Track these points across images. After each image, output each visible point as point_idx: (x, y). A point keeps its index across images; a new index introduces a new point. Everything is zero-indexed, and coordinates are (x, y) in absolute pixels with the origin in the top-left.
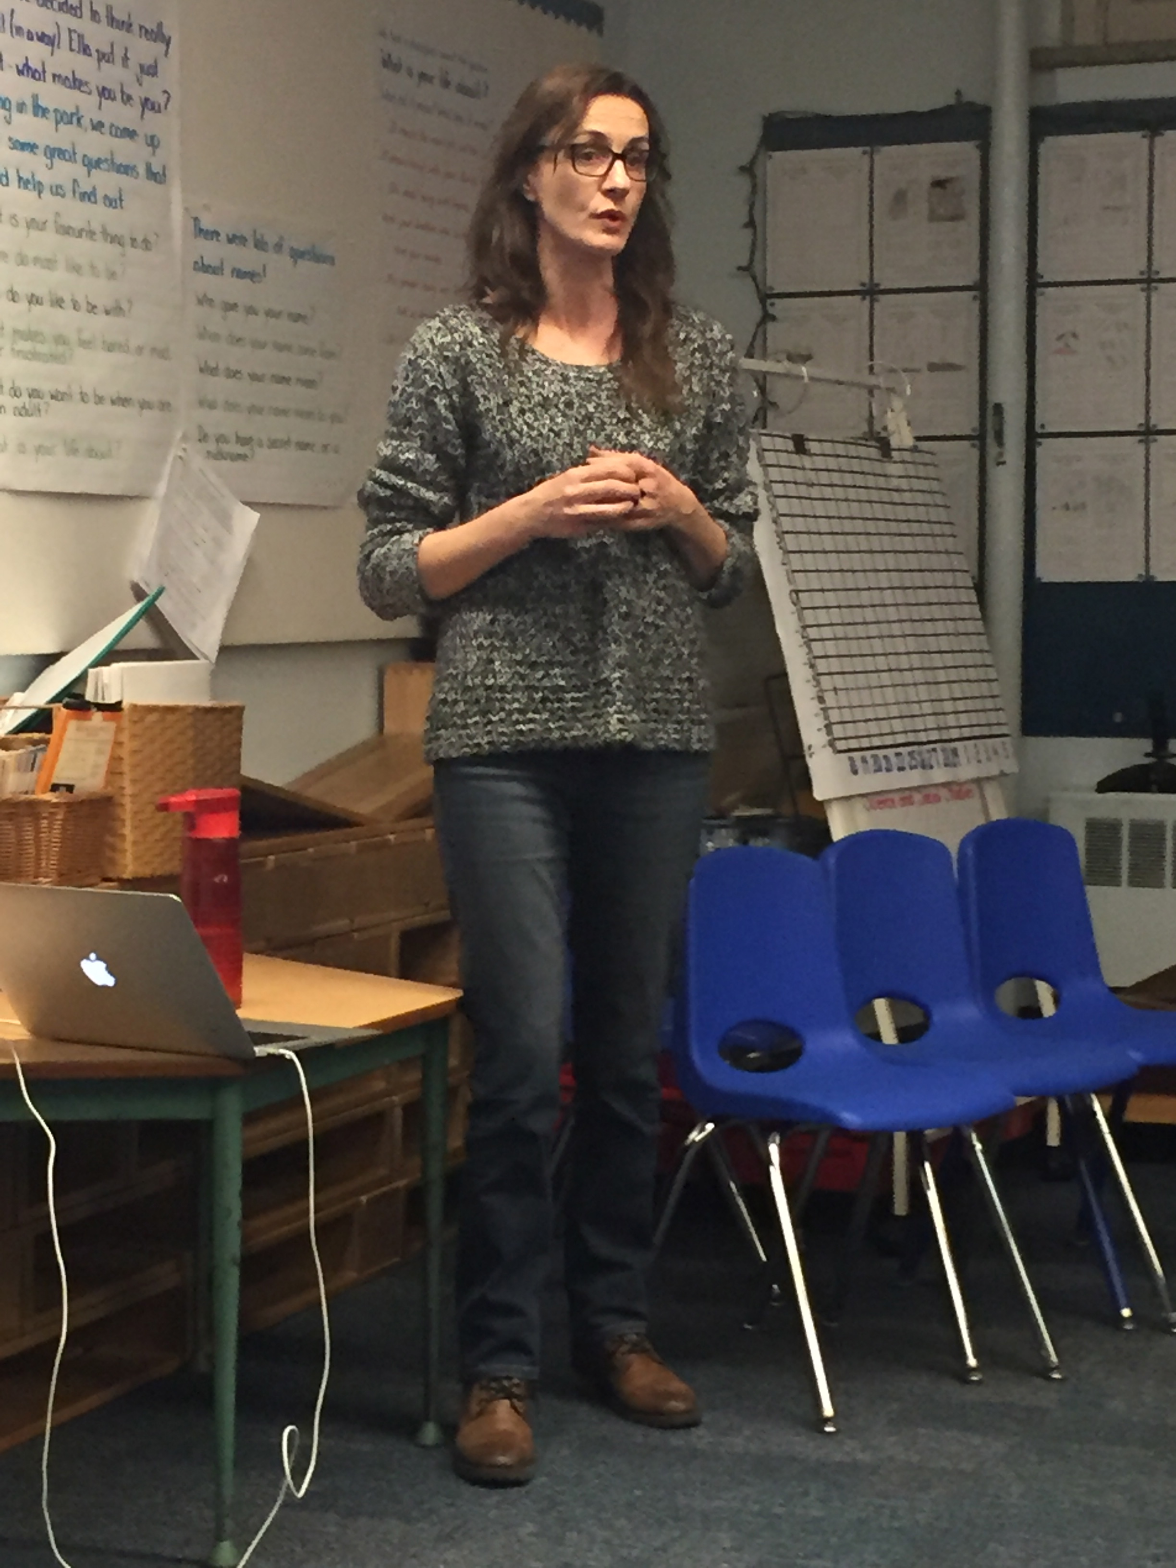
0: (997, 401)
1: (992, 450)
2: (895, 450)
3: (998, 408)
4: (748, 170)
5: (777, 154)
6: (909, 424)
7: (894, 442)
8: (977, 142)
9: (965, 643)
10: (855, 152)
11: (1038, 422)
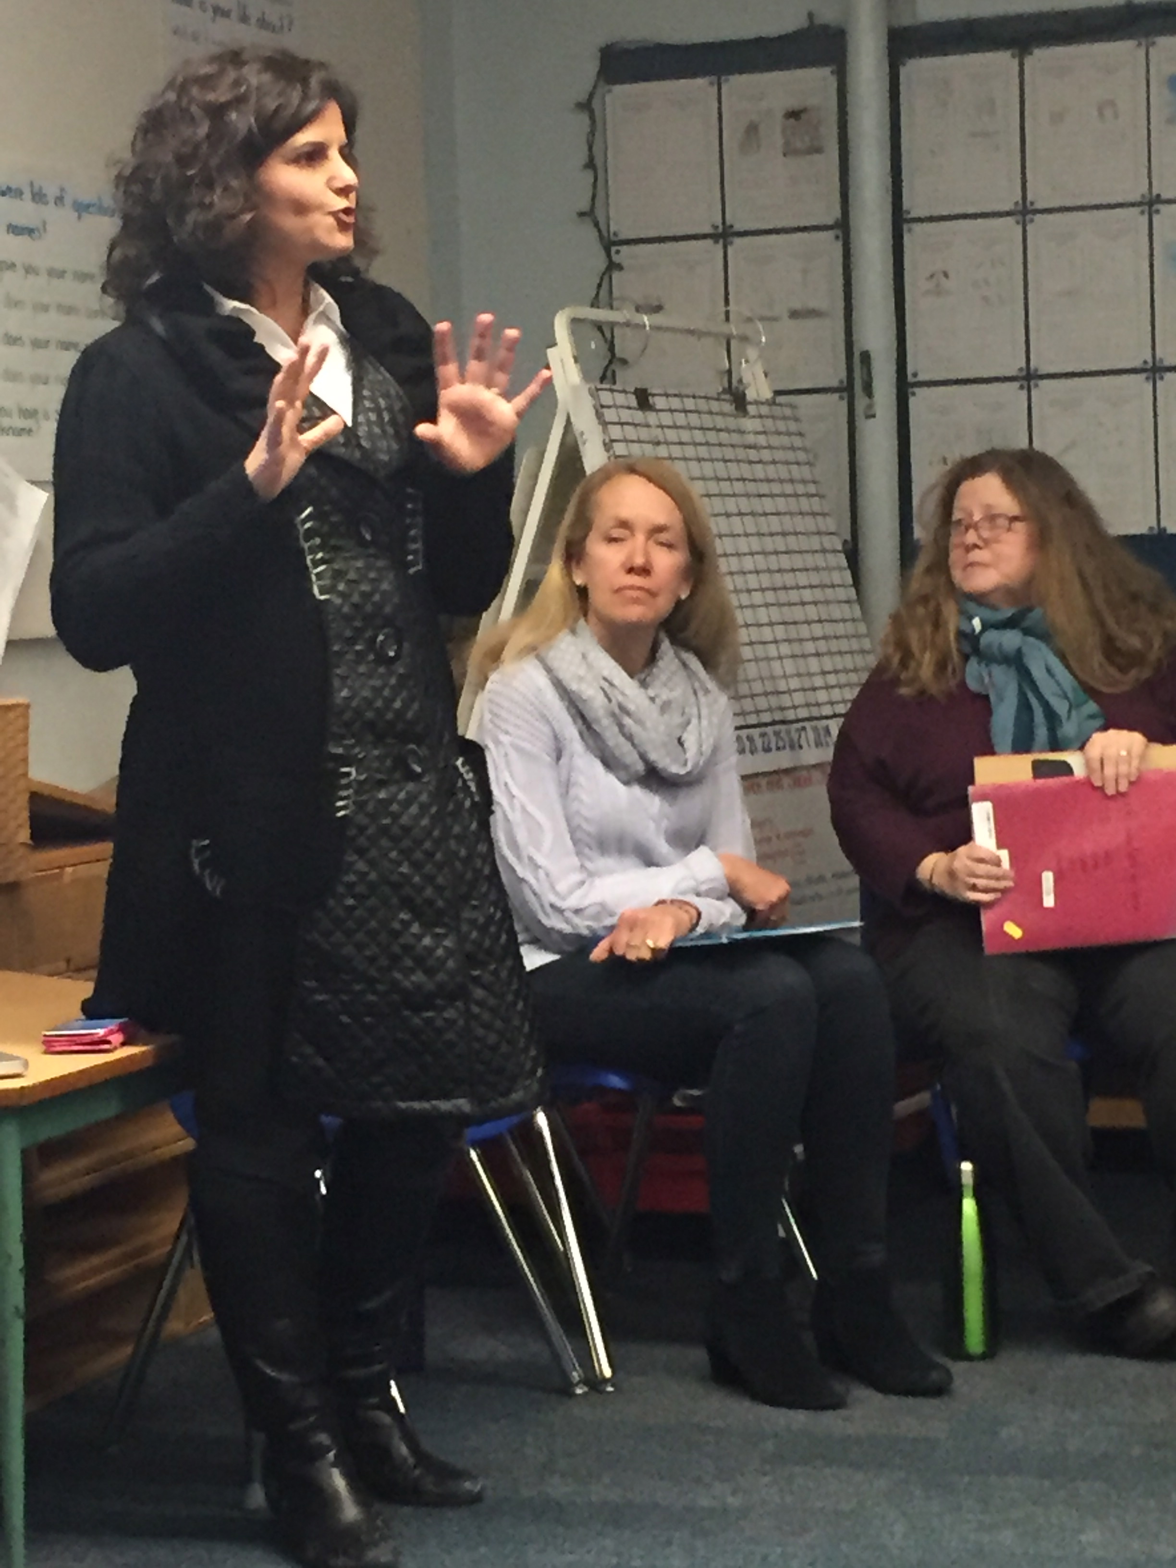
0: (866, 348)
1: (861, 403)
2: (750, 403)
3: (866, 357)
4: (586, 106)
5: (618, 89)
6: (766, 375)
7: (751, 395)
8: (834, 67)
9: (837, 612)
10: (700, 82)
11: (910, 370)
